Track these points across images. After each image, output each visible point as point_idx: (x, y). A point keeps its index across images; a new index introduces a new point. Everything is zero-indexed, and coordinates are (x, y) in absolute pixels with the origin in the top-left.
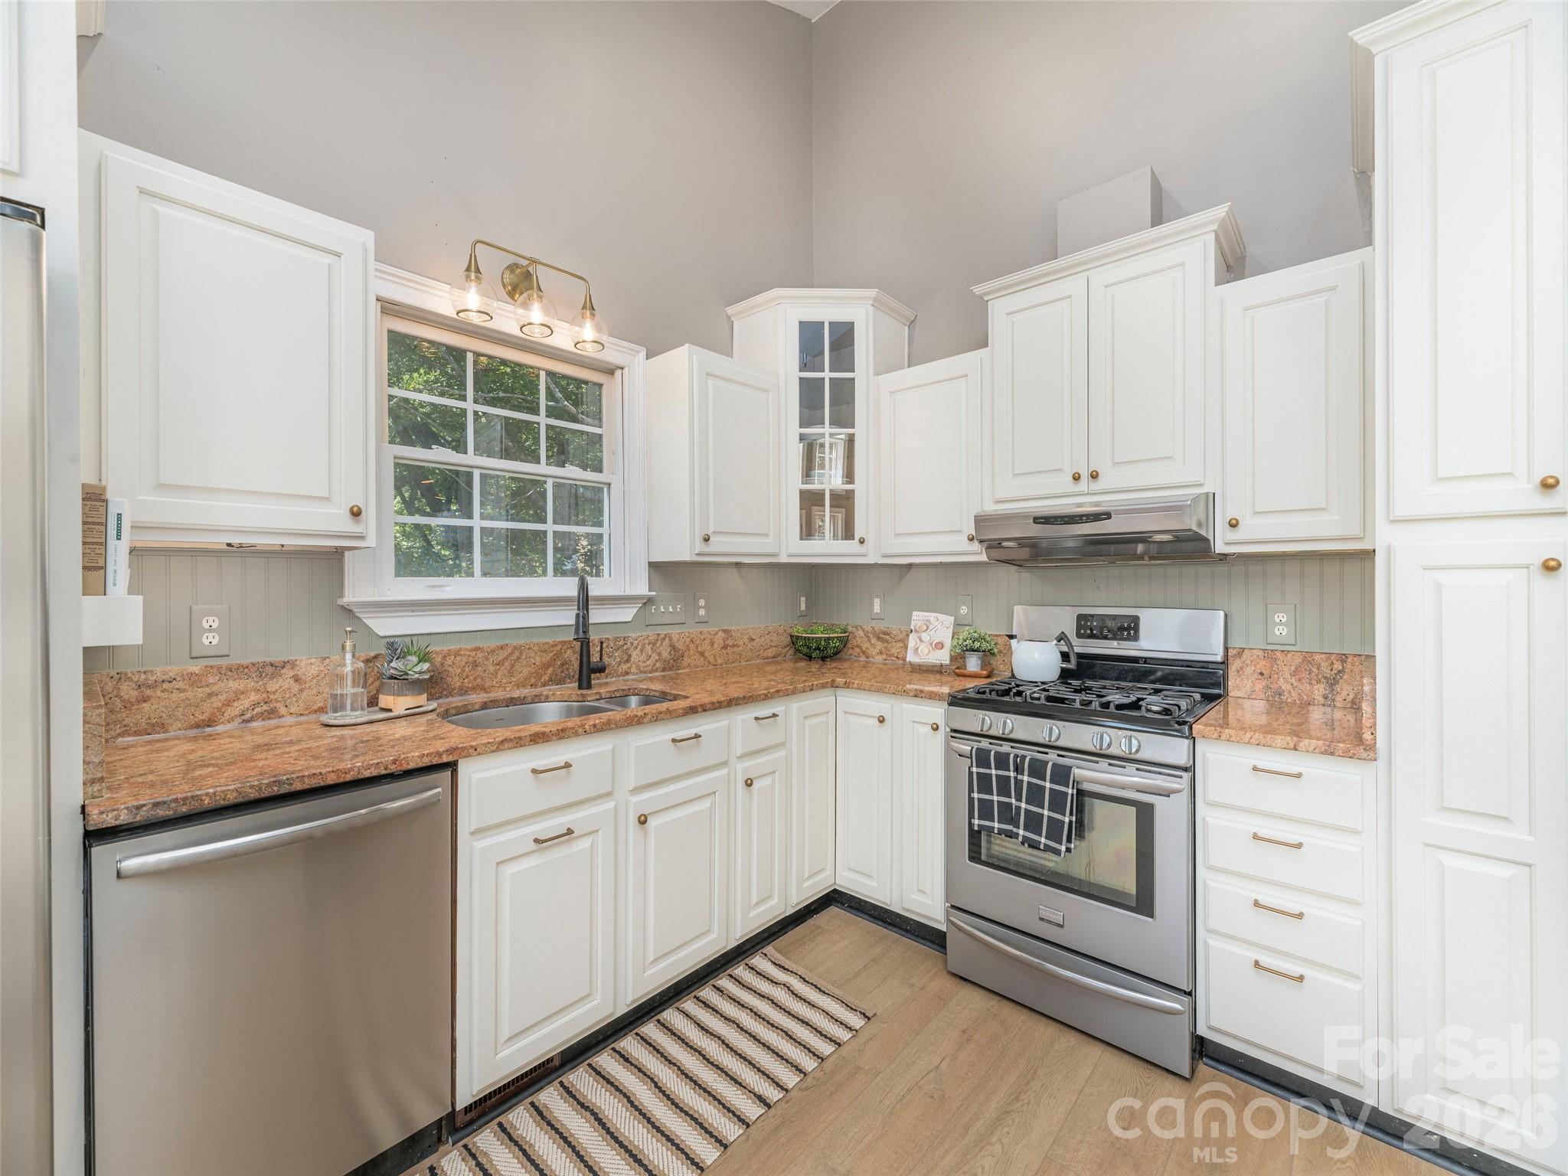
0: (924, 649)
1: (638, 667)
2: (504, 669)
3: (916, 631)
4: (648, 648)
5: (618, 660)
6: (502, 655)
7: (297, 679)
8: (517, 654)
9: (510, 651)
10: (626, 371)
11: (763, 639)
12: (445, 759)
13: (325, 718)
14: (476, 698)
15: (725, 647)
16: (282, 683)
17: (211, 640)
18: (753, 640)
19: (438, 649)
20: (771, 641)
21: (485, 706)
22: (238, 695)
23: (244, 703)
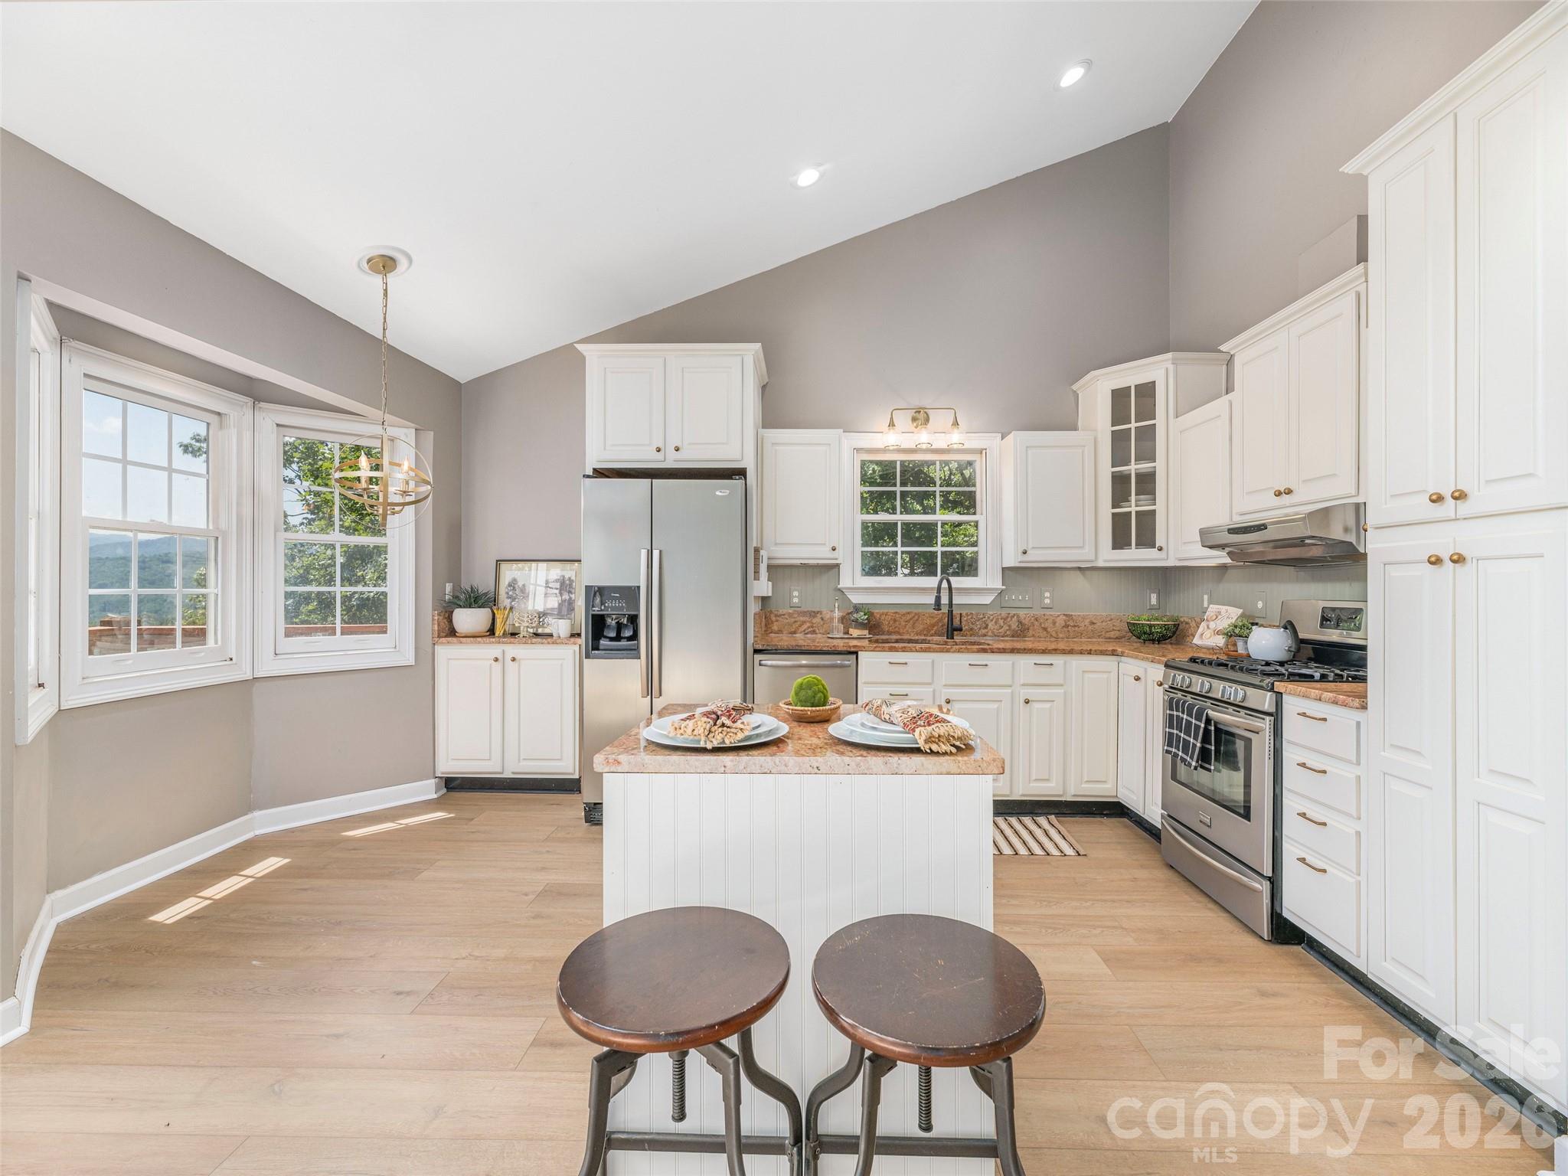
0: (1208, 633)
1: (993, 632)
2: (910, 624)
3: (1207, 620)
4: (1001, 622)
5: (979, 626)
6: (909, 617)
7: (822, 619)
8: (916, 617)
9: (913, 615)
10: (988, 450)
11: (1104, 624)
12: (852, 649)
13: (829, 636)
14: (894, 637)
15: (1067, 626)
16: (817, 620)
17: (796, 600)
18: (1094, 623)
19: (877, 611)
20: (1114, 626)
21: (897, 641)
22: (804, 622)
23: (805, 627)
